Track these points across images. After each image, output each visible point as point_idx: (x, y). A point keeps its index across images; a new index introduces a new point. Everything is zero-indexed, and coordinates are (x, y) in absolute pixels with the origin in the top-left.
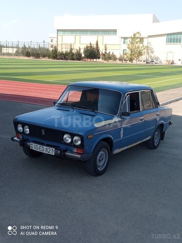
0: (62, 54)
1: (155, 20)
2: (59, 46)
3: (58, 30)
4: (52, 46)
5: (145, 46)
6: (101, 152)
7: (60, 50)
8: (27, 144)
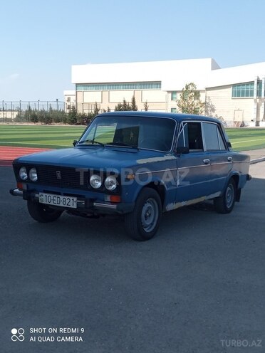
0: (83, 117)
1: (215, 66)
2: (78, 106)
3: (77, 85)
4: (69, 108)
5: (202, 102)
6: (148, 205)
7: (80, 111)
8: (34, 197)
